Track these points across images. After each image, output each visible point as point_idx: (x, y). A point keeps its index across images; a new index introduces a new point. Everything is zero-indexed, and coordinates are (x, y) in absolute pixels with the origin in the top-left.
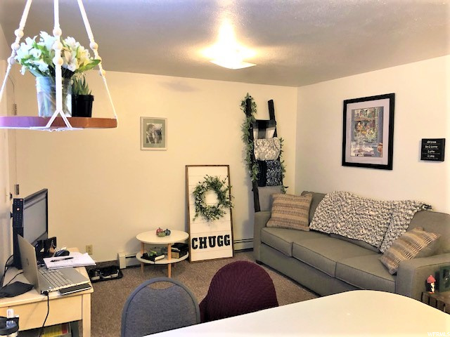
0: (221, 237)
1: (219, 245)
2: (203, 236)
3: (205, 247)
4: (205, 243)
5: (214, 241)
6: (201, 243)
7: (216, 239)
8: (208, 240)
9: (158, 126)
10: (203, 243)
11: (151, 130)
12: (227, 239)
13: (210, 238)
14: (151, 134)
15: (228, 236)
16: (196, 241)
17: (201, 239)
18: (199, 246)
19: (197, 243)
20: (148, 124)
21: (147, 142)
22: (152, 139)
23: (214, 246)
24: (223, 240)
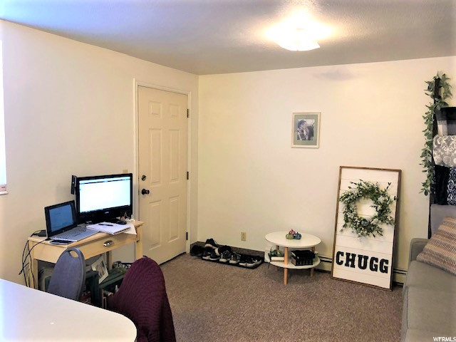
0: (377, 260)
1: (371, 269)
2: (351, 253)
3: (353, 266)
4: (353, 261)
5: (365, 262)
6: (348, 260)
7: (369, 261)
8: (357, 258)
9: (309, 122)
10: (350, 260)
11: (303, 126)
12: (385, 264)
13: (360, 257)
14: (303, 131)
15: (387, 262)
16: (343, 255)
17: (348, 255)
18: (345, 262)
19: (343, 258)
20: (300, 120)
21: (298, 139)
22: (303, 136)
23: (364, 267)
24: (378, 264)
